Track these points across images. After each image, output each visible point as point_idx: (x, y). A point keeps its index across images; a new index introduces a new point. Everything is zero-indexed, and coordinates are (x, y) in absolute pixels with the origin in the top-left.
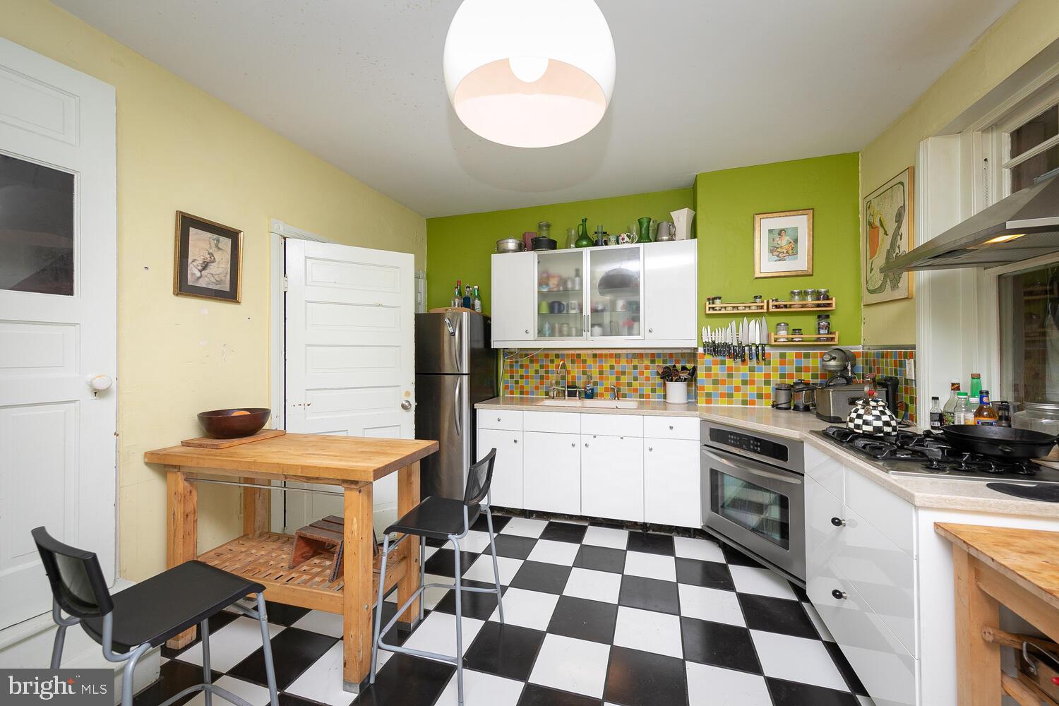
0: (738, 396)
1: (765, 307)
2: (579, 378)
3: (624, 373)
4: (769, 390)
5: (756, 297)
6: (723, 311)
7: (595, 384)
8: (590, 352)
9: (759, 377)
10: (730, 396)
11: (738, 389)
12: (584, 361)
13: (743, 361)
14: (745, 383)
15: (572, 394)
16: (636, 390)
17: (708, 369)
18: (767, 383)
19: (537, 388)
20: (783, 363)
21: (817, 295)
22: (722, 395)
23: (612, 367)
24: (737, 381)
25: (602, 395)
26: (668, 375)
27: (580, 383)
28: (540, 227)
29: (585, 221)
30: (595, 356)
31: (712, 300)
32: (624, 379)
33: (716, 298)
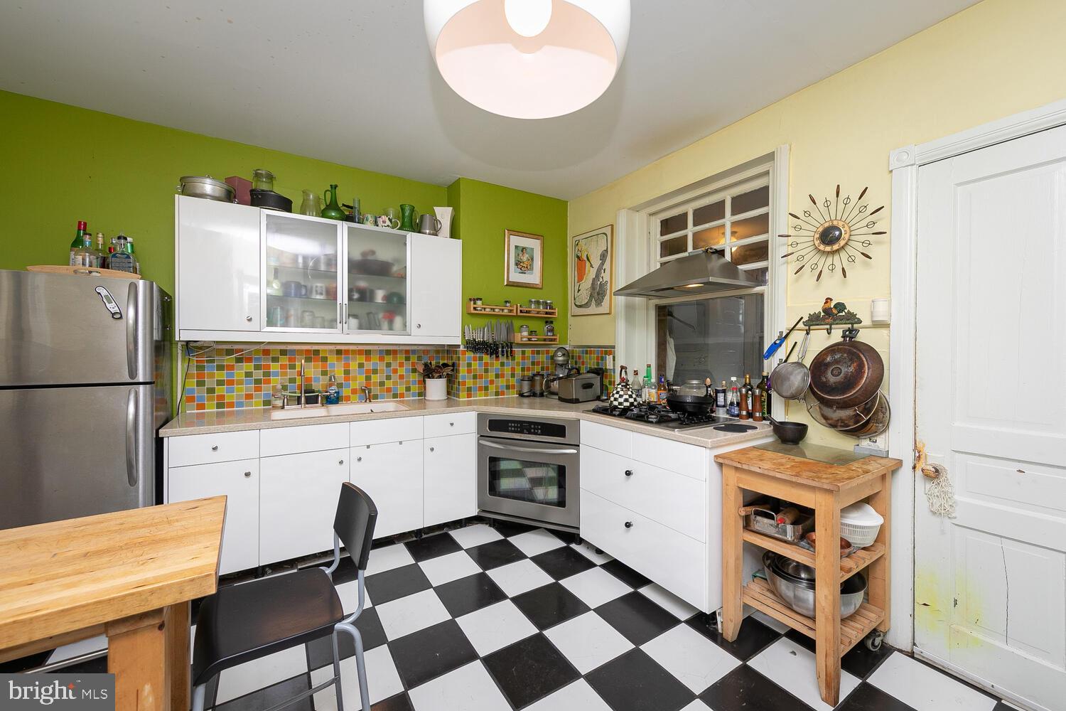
0: (492, 388)
1: (515, 311)
2: (317, 380)
3: (375, 372)
4: (513, 381)
5: (506, 302)
6: (483, 312)
7: (340, 385)
8: (332, 347)
9: (507, 370)
10: (486, 388)
11: (492, 382)
12: (325, 359)
13: (497, 357)
14: (497, 376)
15: (312, 400)
16: (389, 390)
17: (469, 365)
18: (513, 375)
19: (249, 397)
20: (523, 358)
21: (546, 304)
22: (480, 389)
23: (361, 365)
24: (491, 376)
25: (348, 399)
26: (429, 372)
27: (317, 386)
28: (257, 175)
29: (334, 187)
30: (339, 352)
31: (475, 300)
32: (376, 378)
33: (478, 299)
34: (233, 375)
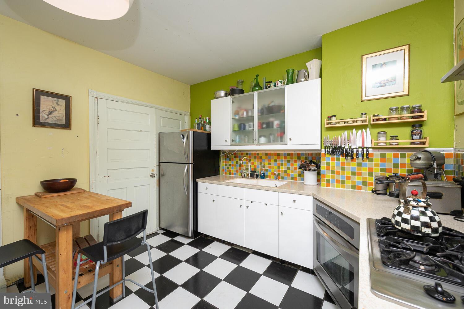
0: (348, 183)
1: (367, 121)
2: (258, 167)
3: (282, 165)
4: (372, 180)
5: (362, 114)
6: (338, 125)
7: (267, 170)
8: (264, 152)
9: (364, 170)
10: (343, 182)
11: (348, 178)
12: (261, 157)
13: (352, 159)
14: (353, 174)
15: (252, 176)
16: (289, 175)
17: (328, 164)
18: (371, 174)
19: (237, 171)
20: (383, 161)
22: (338, 181)
23: (276, 161)
24: (348, 172)
25: (270, 177)
26: (304, 167)
27: (258, 170)
28: (238, 82)
29: (257, 76)
30: (266, 154)
31: (330, 118)
32: (282, 168)
33: (332, 116)
34: (233, 162)
